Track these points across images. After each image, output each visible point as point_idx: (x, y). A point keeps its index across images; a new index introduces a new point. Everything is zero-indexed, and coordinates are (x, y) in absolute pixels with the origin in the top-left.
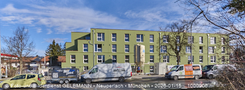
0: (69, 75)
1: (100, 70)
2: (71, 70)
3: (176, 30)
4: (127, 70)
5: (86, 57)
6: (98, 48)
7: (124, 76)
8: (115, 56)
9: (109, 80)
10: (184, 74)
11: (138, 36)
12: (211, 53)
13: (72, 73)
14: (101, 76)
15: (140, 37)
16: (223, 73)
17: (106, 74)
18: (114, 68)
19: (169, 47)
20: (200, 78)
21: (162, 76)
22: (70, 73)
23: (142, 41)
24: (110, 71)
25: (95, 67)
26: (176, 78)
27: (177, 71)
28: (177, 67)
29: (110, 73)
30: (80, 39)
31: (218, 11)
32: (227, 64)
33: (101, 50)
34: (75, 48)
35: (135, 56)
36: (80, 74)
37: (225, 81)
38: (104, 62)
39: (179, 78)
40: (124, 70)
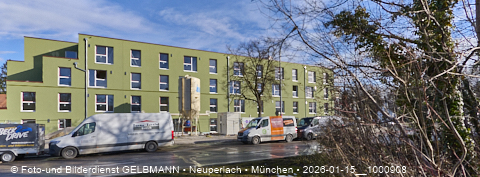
0: (14, 140)
1: (100, 128)
2: (20, 129)
3: (256, 54)
4: (163, 127)
5: (66, 97)
6: (96, 79)
7: (157, 139)
8: (138, 98)
9: (123, 148)
10: (269, 133)
11: (187, 59)
12: (309, 97)
13: (25, 134)
14: (104, 140)
15: (191, 61)
16: (326, 131)
17: (116, 136)
18: (136, 123)
19: (244, 84)
20: (294, 140)
21: (232, 138)
22: (20, 135)
23: (195, 69)
24: (125, 129)
25: (88, 121)
26: (256, 142)
27: (259, 127)
28: (259, 120)
29: (127, 133)
30: (49, 55)
32: (332, 116)
33: (105, 84)
34: (36, 75)
35: (180, 98)
36: (47, 137)
37: (330, 145)
38: (111, 109)
39: (262, 140)
40: (158, 128)
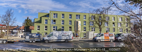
0: (36, 37)
1: (54, 35)
2: (37, 35)
3: (99, 13)
4: (70, 35)
5: (46, 27)
6: (53, 22)
7: (68, 39)
8: (63, 27)
9: (59, 41)
10: (104, 38)
11: (77, 16)
13: (38, 36)
14: (55, 38)
15: (78, 16)
16: (127, 39)
17: (58, 37)
18: (63, 34)
19: (95, 22)
20: (113, 41)
21: (91, 39)
22: (36, 36)
23: (79, 18)
25: (51, 33)
26: (99, 41)
27: (100, 36)
28: (100, 34)
29: (60, 37)
30: (43, 16)
31: (123, 3)
32: (130, 33)
33: (55, 23)
34: (40, 22)
35: (75, 27)
36: (42, 37)
37: (129, 44)
38: (56, 30)
39: (101, 41)
40: (68, 35)
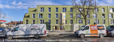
1: (20, 29)
4: (42, 29)
14: (21, 33)
17: (25, 32)
18: (32, 28)
20: (104, 37)
24: (28, 30)
27: (83, 30)
39: (86, 36)
40: (39, 29)
